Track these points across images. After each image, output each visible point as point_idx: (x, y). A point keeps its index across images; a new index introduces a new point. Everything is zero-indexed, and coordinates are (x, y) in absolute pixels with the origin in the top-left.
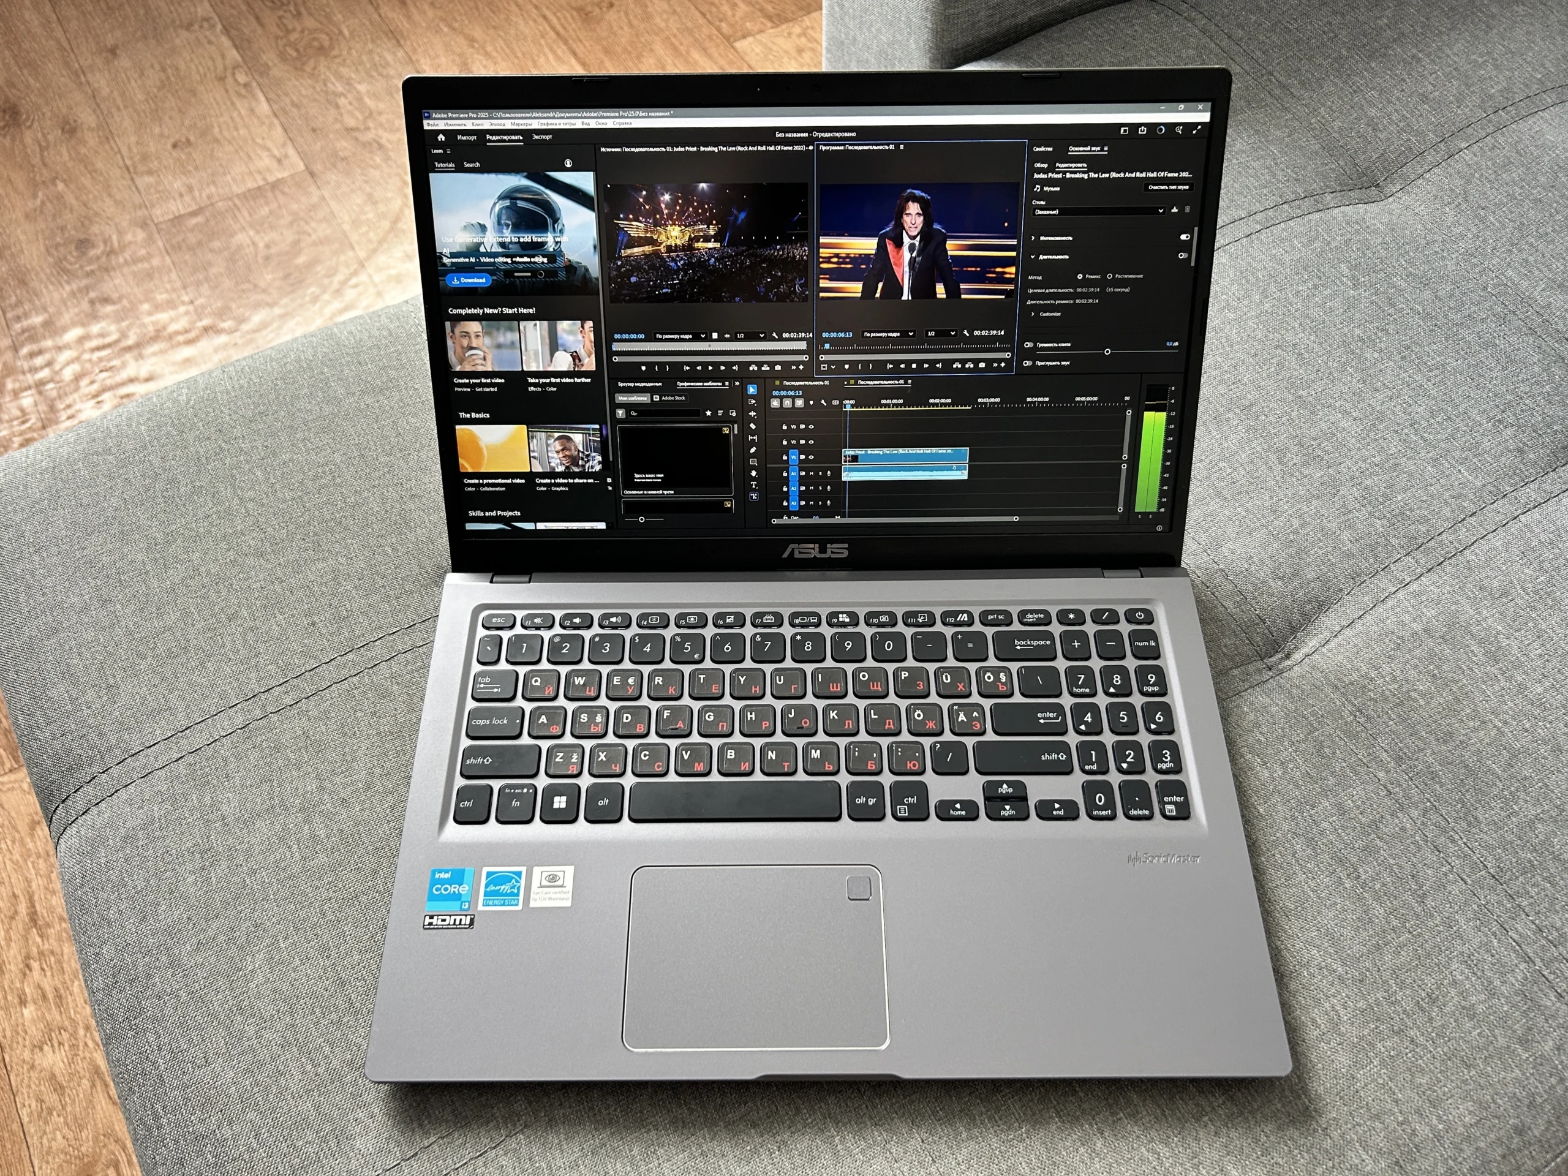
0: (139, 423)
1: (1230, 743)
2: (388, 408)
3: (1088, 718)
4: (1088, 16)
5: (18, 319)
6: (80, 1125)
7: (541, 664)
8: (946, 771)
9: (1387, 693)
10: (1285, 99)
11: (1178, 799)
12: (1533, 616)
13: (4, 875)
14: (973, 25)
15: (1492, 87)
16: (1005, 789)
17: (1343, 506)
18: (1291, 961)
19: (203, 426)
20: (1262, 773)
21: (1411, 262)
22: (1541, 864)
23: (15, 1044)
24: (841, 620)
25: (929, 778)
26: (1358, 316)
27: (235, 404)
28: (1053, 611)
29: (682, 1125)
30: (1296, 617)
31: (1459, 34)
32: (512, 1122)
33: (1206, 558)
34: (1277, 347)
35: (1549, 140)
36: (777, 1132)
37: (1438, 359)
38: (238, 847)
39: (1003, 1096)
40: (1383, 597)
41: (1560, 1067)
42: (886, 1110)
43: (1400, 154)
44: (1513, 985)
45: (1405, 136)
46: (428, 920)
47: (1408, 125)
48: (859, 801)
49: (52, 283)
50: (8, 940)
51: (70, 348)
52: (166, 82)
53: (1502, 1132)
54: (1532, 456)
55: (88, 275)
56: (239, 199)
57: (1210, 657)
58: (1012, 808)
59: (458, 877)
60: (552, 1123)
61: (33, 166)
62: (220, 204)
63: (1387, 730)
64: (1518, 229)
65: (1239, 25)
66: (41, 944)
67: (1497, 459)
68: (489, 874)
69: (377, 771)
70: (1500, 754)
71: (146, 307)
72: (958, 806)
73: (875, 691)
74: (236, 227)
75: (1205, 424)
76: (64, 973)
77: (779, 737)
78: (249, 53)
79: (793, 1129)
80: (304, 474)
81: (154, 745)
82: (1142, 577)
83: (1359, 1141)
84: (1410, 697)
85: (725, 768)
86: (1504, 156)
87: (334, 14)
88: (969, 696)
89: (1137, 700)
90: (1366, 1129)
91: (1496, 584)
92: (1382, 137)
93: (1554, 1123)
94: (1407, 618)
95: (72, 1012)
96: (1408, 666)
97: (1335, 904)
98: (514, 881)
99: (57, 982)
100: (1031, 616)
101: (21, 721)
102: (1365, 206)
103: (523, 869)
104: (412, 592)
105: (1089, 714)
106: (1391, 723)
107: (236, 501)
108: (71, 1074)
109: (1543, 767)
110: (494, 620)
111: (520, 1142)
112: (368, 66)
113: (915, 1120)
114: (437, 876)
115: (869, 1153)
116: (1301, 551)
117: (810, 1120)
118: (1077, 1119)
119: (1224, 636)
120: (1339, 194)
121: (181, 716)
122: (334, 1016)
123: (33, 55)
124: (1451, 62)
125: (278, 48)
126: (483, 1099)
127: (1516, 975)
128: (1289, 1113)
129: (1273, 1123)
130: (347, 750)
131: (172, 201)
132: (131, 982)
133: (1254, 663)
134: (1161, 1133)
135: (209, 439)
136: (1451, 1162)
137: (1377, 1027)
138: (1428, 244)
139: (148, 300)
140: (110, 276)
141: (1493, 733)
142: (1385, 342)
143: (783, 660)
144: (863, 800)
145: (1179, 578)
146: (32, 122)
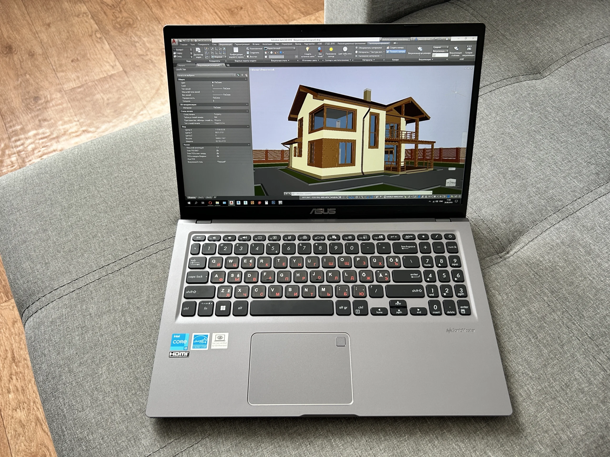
0: (58, 162)
1: (486, 286)
2: (156, 156)
3: (430, 276)
4: (427, 9)
5: (11, 127)
6: (31, 440)
7: (216, 254)
8: (375, 296)
9: (547, 267)
10: (504, 40)
11: (466, 307)
12: (604, 237)
13: (2, 342)
14: (383, 11)
15: (584, 36)
16: (398, 303)
17: (529, 195)
18: (511, 370)
19: (84, 163)
20: (498, 298)
21: (554, 102)
22: (608, 333)
23: (6, 408)
24: (333, 238)
25: (368, 299)
26: (534, 122)
27: (96, 155)
28: (416, 234)
29: (271, 435)
30: (511, 237)
31: (571, 16)
32: (204, 434)
33: (476, 215)
34: (502, 134)
35: (606, 56)
36: (309, 438)
37: (565, 139)
38: (96, 326)
39: (398, 423)
40: (545, 230)
42: (352, 429)
43: (549, 61)
44: (598, 380)
45: (551, 54)
46: (171, 354)
47: (552, 50)
48: (340, 308)
49: (24, 113)
50: (4, 367)
51: (31, 138)
52: (69, 37)
53: (595, 438)
54: (602, 176)
55: (38, 110)
56: (97, 81)
57: (478, 253)
58: (401, 311)
59: (183, 337)
60: (219, 434)
61: (17, 69)
62: (90, 83)
63: (547, 281)
64: (595, 89)
65: (486, 12)
66: (16, 369)
67: (588, 177)
68: (195, 336)
69: (151, 296)
70: (592, 290)
71: (60, 122)
72: (379, 310)
73: (346, 265)
74: (96, 92)
75: (479, 161)
76: (25, 381)
77: (309, 283)
78: (101, 26)
79: (315, 436)
80: (123, 181)
81: (63, 286)
82: (451, 221)
83: (539, 441)
84: (556, 268)
85: (288, 295)
86: (589, 62)
87: (135, 12)
88: (383, 267)
89: (449, 269)
90: (542, 436)
91: (589, 224)
92: (541, 54)
94: (554, 238)
95: (28, 396)
96: (555, 256)
97: (528, 348)
98: (205, 338)
99: (22, 384)
100: (408, 236)
101: (11, 277)
102: (535, 81)
103: (209, 334)
104: (165, 227)
105: (431, 274)
106: (549, 278)
107: (96, 192)
108: (28, 420)
109: (609, 295)
110: (197, 238)
111: (207, 441)
112: (147, 31)
113: (363, 433)
114: (175, 337)
115: (345, 446)
116: (512, 212)
117: (322, 433)
118: (428, 432)
119: (483, 245)
120: (525, 76)
121: (74, 275)
122: (133, 391)
123: (18, 26)
124: (568, 26)
125: (113, 24)
126: (192, 424)
127: (600, 376)
128: (511, 430)
129: (505, 434)
130: (139, 288)
131: (71, 82)
132: (53, 378)
133: (495, 255)
134: (461, 438)
135: (86, 168)
136: (575, 450)
137: (545, 397)
138: (560, 95)
139: (61, 120)
140: (47, 111)
141: (589, 282)
142: (544, 132)
143: (310, 253)
144: (342, 307)
145: (466, 222)
146: (17, 52)
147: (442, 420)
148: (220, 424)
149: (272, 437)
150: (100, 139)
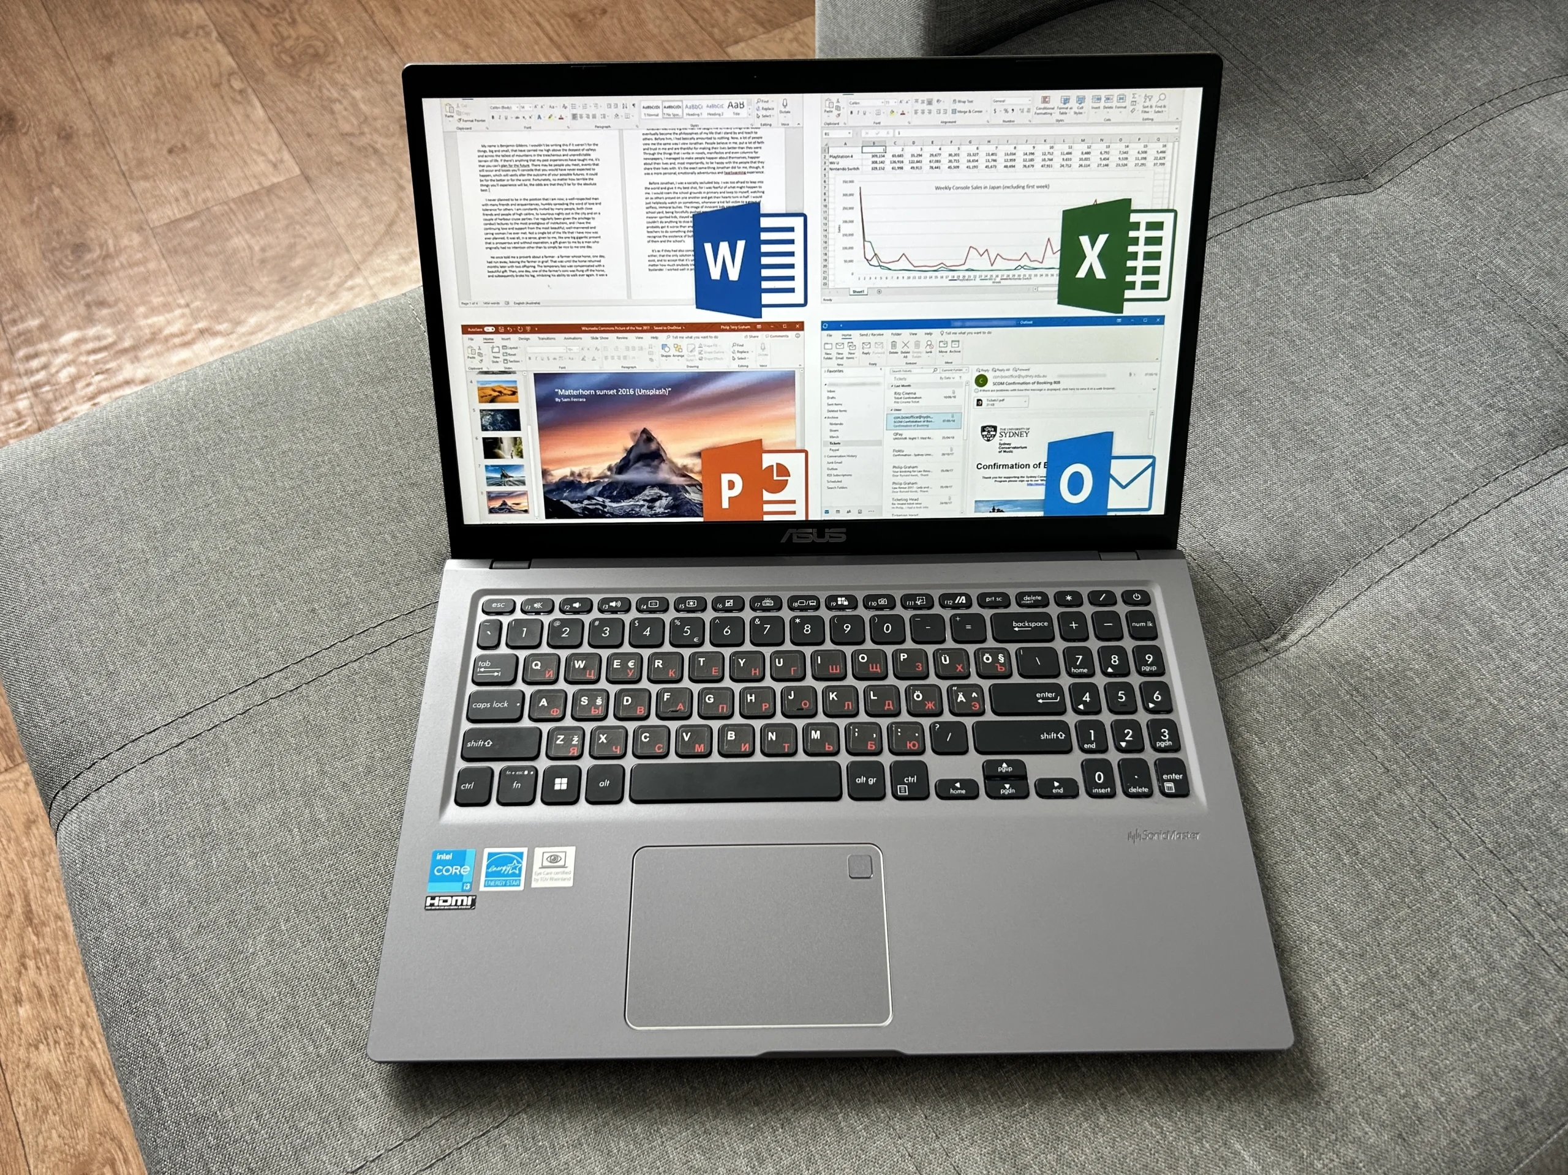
0: (138, 414)
1: (1228, 722)
2: (387, 399)
3: (1087, 698)
4: (1078, 13)
5: (14, 322)
7: (541, 648)
8: (946, 751)
9: (1383, 672)
10: (1274, 93)
11: (1177, 777)
12: (1527, 595)
14: (965, 22)
15: (1478, 81)
16: (1004, 768)
17: (1336, 490)
18: (1292, 937)
19: (203, 416)
20: (1259, 752)
21: (1401, 252)
22: (1538, 839)
23: (10, 1043)
24: (839, 603)
25: (929, 758)
26: (1349, 303)
27: (235, 395)
28: (1051, 593)
29: (685, 1104)
30: (1292, 598)
31: (1445, 29)
32: (515, 1103)
33: (1202, 541)
34: (1270, 334)
35: (1536, 132)
36: (781, 1110)
37: (1429, 345)
38: (239, 831)
39: (1006, 1072)
40: (1378, 578)
41: (1561, 1039)
42: (889, 1086)
43: (1389, 146)
44: (1513, 958)
45: (1392, 128)
46: (429, 901)
47: (1395, 117)
48: (859, 781)
49: (48, 287)
51: (66, 351)
52: (162, 89)
53: (1504, 1105)
54: (1523, 440)
55: (84, 278)
56: (235, 203)
57: (1207, 638)
58: (1012, 787)
59: (459, 858)
60: (554, 1103)
61: (29, 172)
62: (216, 208)
63: (1384, 709)
64: (1506, 218)
65: (1227, 21)
66: (36, 942)
67: (1488, 442)
68: (490, 855)
69: (378, 755)
70: (1496, 731)
71: (142, 309)
72: (958, 785)
73: (874, 673)
74: (232, 231)
76: (59, 971)
77: (779, 719)
78: (243, 59)
79: (796, 1106)
80: (303, 463)
81: (154, 731)
82: (1139, 559)
83: (1362, 1113)
84: (1406, 676)
85: (725, 749)
86: (1491, 147)
87: (329, 22)
88: (968, 676)
89: (1135, 680)
90: (1368, 1102)
91: (1489, 564)
92: (1370, 129)
93: (1556, 1095)
94: (1401, 598)
95: (68, 1010)
96: (1404, 645)
97: (1334, 880)
98: (515, 861)
99: (52, 980)
100: (1029, 598)
101: (21, 709)
102: (1354, 197)
103: (525, 850)
104: (412, 579)
105: (1088, 694)
106: (1388, 701)
107: (236, 490)
108: (67, 1072)
109: (1539, 743)
110: (494, 605)
111: (523, 1121)
112: (363, 71)
113: (918, 1096)
114: (438, 857)
115: (872, 1129)
116: (1295, 534)
117: (813, 1098)
118: (1080, 1094)
119: (1221, 618)
120: (1328, 186)
121: (182, 702)
122: (335, 997)
123: (29, 63)
124: (1437, 57)
125: (273, 55)
126: (486, 1079)
127: (1515, 948)
128: (1291, 1087)
129: (1276, 1096)
130: (347, 734)
131: (168, 206)
132: (131, 965)
133: (1251, 644)
134: (1164, 1107)
135: (208, 429)
136: (1453, 1135)
137: (1378, 1001)
138: (1417, 233)
139: (144, 303)
140: (106, 280)
141: (1489, 710)
142: (1376, 329)
143: (782, 643)
144: (863, 779)
145: (1177, 560)
146: (28, 130)
147: (1116, 1063)
148: (556, 1078)
149: (688, 1110)
150: (243, 355)
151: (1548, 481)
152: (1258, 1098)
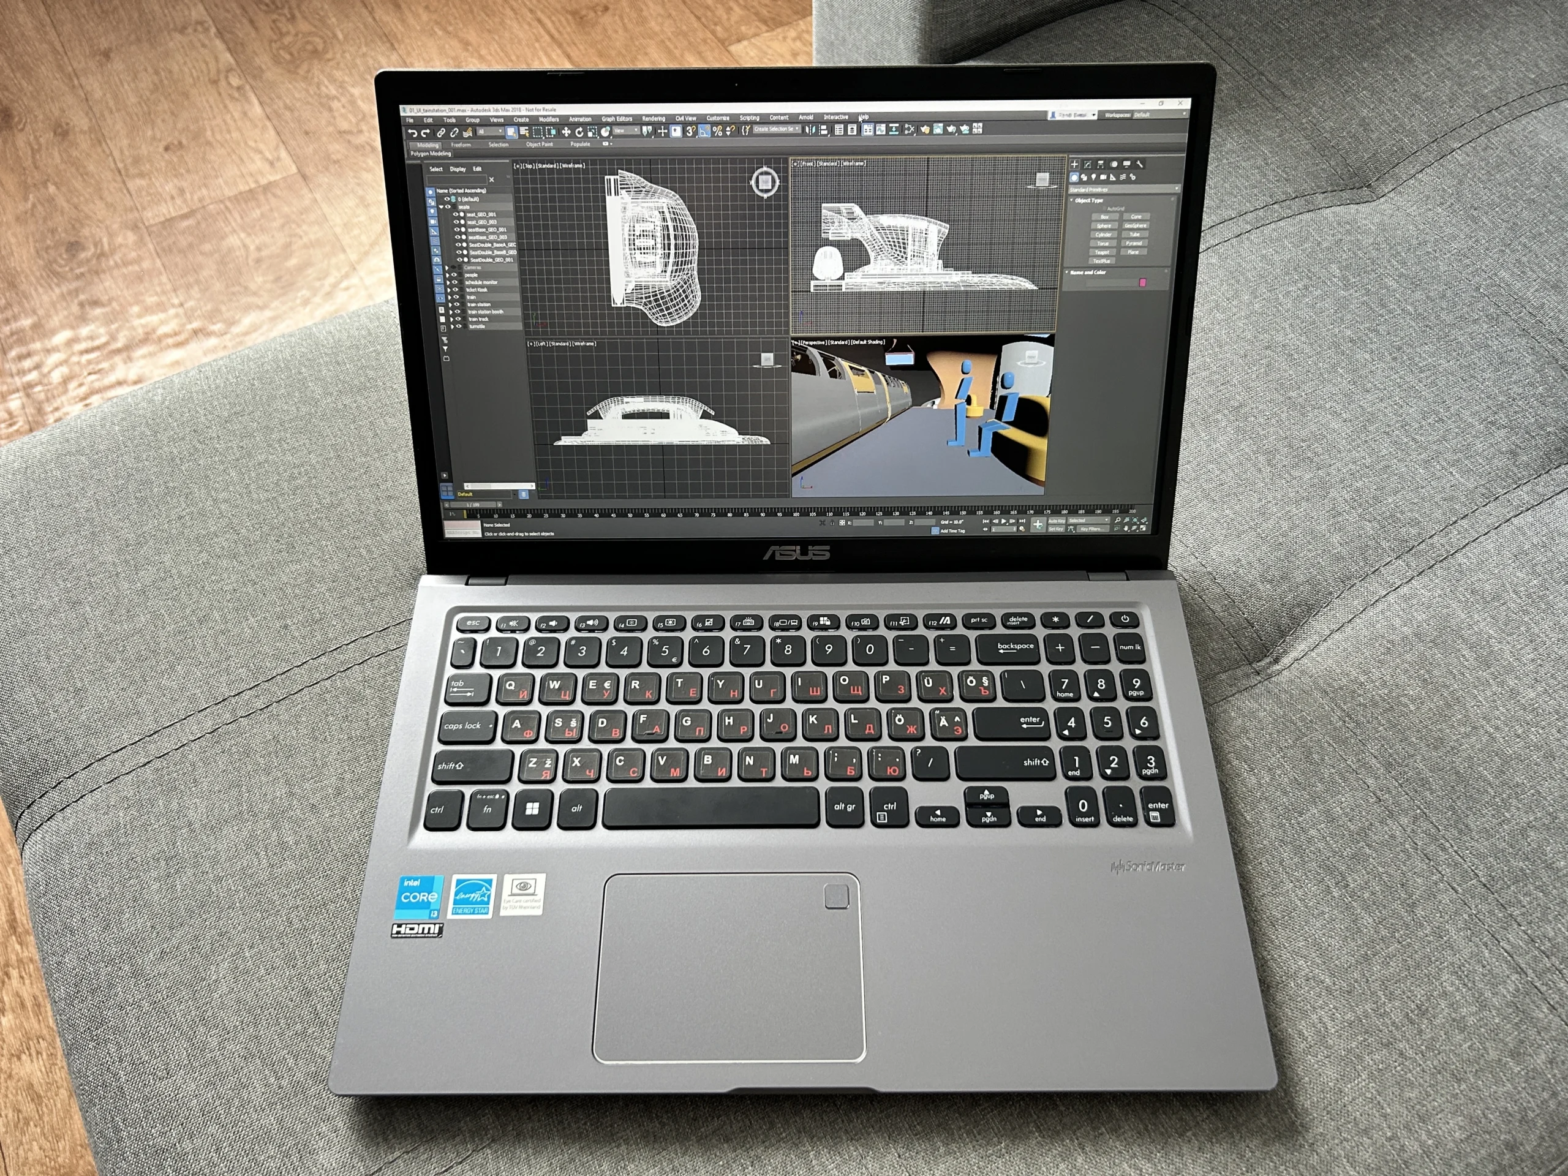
0: (113, 423)
1: (1217, 748)
2: (365, 409)
3: (1072, 723)
4: (1078, 16)
5: (7, 321)
6: (57, 1136)
7: (516, 667)
8: (927, 777)
9: (1377, 697)
10: (1276, 99)
11: (1163, 806)
12: (1526, 619)
14: (962, 25)
15: (1486, 87)
16: (986, 795)
17: (1333, 509)
18: (1278, 972)
19: (178, 426)
20: (1249, 780)
21: (1403, 263)
22: (1533, 873)
24: (822, 623)
25: (910, 784)
26: (1349, 316)
27: (211, 404)
28: (1037, 614)
29: (653, 1140)
30: (1285, 621)
31: (1452, 34)
32: (480, 1138)
33: (1194, 561)
34: (1267, 348)
35: (1543, 140)
36: (751, 1147)
37: (1430, 360)
38: (204, 854)
39: (983, 1110)
40: (1374, 600)
41: (1552, 1080)
42: (862, 1123)
43: (1392, 154)
44: (1504, 996)
45: (1397, 136)
46: (395, 929)
47: (1400, 125)
48: (837, 807)
49: (42, 286)
51: (59, 351)
52: (159, 86)
53: (1493, 1148)
54: (1525, 458)
55: (78, 277)
56: (231, 201)
57: (1196, 662)
58: (993, 815)
59: (427, 885)
60: (519, 1137)
61: (24, 169)
62: (211, 207)
63: (1376, 735)
64: (1511, 229)
65: (1230, 25)
66: (20, 951)
67: (1489, 461)
68: (459, 882)
69: (348, 776)
70: (1492, 760)
71: (136, 309)
72: (938, 812)
73: (855, 696)
74: (227, 229)
75: (1193, 425)
77: (757, 742)
78: (242, 56)
79: (767, 1144)
80: (279, 474)
81: (121, 749)
82: (1128, 580)
83: (1347, 1157)
84: (1400, 702)
85: (702, 773)
86: (1497, 156)
87: (329, 18)
88: (951, 700)
89: (1122, 705)
90: (1354, 1144)
91: (1488, 587)
92: (1374, 137)
93: (1547, 1138)
94: (1397, 622)
96: (1398, 670)
97: (1323, 913)
98: (484, 888)
99: (35, 990)
100: (1015, 619)
102: (1356, 207)
103: (494, 877)
104: (386, 594)
105: (1073, 719)
106: (1381, 728)
107: (210, 502)
108: (49, 1083)
109: (1535, 773)
110: (469, 623)
111: (487, 1157)
112: (362, 69)
113: (892, 1134)
114: (406, 884)
115: (845, 1168)
116: (1290, 554)
117: (784, 1135)
118: (1058, 1133)
119: (1212, 640)
120: (1330, 195)
121: (149, 720)
122: (299, 1027)
123: (26, 58)
124: (1444, 62)
125: (271, 51)
127: (1507, 986)
128: (1275, 1128)
129: (1259, 1138)
130: (317, 755)
131: (163, 204)
132: (93, 992)
133: (1242, 668)
134: (1143, 1148)
135: (183, 439)
137: (1366, 1040)
138: (1419, 244)
139: (137, 302)
140: (100, 278)
141: (1485, 739)
142: (1375, 342)
143: (762, 664)
144: (841, 806)
145: (1166, 581)
146: (24, 125)
147: (1096, 1101)
148: (523, 1112)
150: (221, 363)
151: (1550, 501)
152: (1240, 1140)
